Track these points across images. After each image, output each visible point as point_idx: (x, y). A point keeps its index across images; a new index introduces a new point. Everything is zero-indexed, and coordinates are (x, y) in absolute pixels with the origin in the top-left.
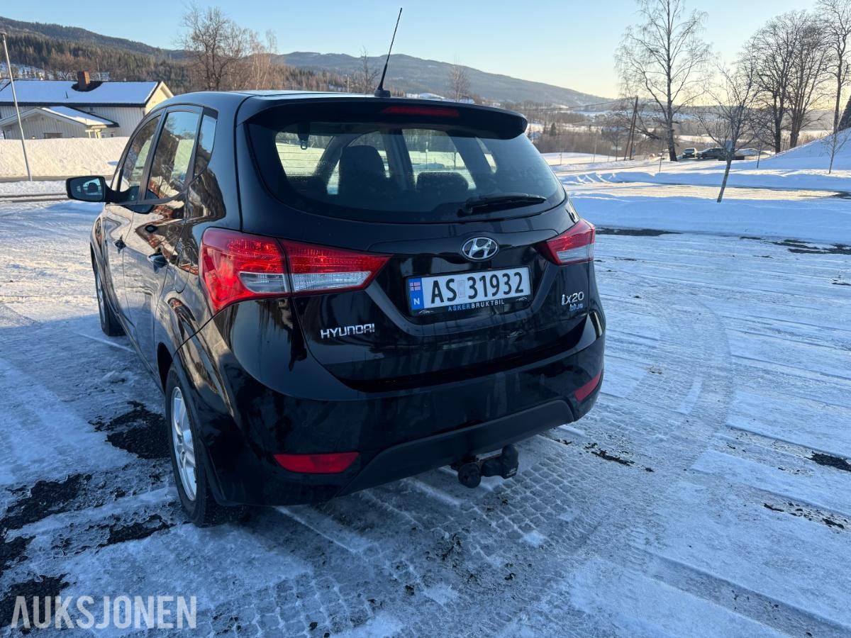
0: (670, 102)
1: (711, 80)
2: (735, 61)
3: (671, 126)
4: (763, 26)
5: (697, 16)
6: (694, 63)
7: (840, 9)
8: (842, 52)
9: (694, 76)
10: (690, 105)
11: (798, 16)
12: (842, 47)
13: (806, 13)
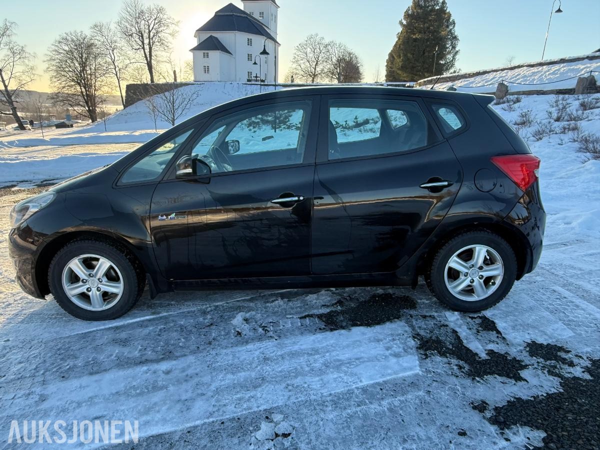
0: (6, 86)
1: (33, 72)
2: (45, 59)
3: (13, 105)
4: (58, 38)
5: (8, 24)
6: (16, 59)
7: (106, 33)
8: (114, 60)
9: (19, 68)
10: (23, 89)
11: (79, 34)
12: (113, 58)
13: (83, 33)
